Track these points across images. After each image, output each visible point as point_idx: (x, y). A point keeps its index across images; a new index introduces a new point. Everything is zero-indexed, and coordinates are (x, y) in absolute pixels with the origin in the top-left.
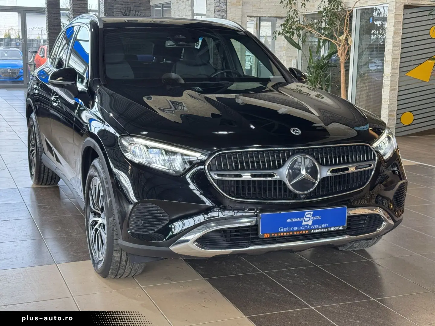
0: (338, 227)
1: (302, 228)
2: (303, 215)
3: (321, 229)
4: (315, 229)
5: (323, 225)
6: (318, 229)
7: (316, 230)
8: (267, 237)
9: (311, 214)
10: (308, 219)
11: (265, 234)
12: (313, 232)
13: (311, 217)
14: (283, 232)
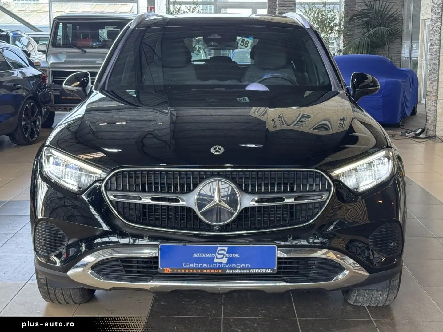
0: (264, 270)
1: (214, 266)
2: (214, 251)
3: (240, 269)
4: (231, 269)
5: (243, 266)
6: (236, 269)
7: (233, 270)
8: (167, 272)
9: (225, 250)
10: (222, 256)
11: (165, 269)
12: (228, 272)
13: (225, 253)
14: (189, 269)
